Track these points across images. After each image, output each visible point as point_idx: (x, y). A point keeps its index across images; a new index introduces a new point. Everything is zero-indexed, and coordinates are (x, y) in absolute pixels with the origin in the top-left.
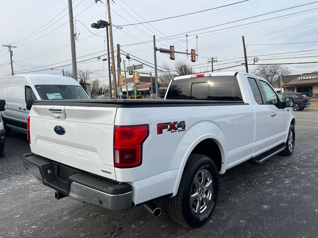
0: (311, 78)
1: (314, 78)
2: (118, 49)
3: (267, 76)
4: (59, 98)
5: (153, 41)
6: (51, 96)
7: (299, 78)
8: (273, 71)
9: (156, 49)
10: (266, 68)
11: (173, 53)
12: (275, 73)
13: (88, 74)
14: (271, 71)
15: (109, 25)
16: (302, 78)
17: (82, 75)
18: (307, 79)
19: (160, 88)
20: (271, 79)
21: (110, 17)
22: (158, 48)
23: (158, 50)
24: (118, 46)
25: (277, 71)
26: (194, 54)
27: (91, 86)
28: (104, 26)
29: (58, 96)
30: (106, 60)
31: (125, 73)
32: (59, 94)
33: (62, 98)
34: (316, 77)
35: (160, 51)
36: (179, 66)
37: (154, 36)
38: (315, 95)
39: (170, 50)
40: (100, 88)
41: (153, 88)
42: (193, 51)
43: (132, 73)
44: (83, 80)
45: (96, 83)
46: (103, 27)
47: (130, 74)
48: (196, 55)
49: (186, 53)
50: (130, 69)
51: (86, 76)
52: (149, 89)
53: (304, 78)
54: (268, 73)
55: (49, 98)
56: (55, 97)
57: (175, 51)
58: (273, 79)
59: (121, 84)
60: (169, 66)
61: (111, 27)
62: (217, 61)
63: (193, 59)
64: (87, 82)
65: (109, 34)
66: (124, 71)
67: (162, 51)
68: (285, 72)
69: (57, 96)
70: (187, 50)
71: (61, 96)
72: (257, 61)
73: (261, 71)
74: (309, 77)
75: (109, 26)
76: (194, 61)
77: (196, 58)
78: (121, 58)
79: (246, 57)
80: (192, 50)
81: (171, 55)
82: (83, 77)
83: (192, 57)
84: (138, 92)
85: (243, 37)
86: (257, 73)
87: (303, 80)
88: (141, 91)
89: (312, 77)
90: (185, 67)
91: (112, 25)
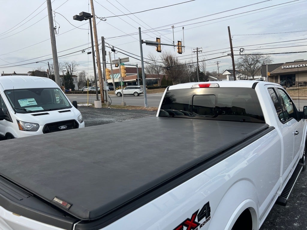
0: (294, 67)
1: (297, 66)
2: (102, 42)
3: (250, 65)
4: (34, 104)
5: (139, 33)
6: (23, 103)
7: (282, 67)
8: (255, 60)
9: (142, 42)
10: (249, 57)
11: (159, 45)
12: (257, 61)
13: (75, 66)
14: (253, 60)
15: (92, 16)
16: (285, 67)
17: (68, 67)
18: (290, 68)
19: (146, 79)
20: (253, 67)
21: (93, 9)
22: (144, 41)
23: (144, 42)
24: (103, 39)
25: (259, 59)
26: (180, 46)
27: (78, 77)
28: (87, 18)
29: (33, 102)
30: (90, 53)
31: (111, 65)
32: (33, 99)
33: (37, 104)
34: (299, 66)
35: (146, 44)
36: (165, 58)
37: (140, 28)
38: (298, 84)
39: (157, 43)
40: (86, 79)
41: (140, 80)
42: (180, 43)
43: (118, 66)
44: (70, 72)
45: (82, 74)
46: (86, 20)
47: (116, 67)
48: (183, 47)
49: (173, 44)
50: (116, 62)
51: (73, 69)
52: (135, 80)
53: (287, 67)
54: (250, 61)
55: (21, 105)
56: (28, 103)
57: (161, 43)
58: (255, 68)
59: (107, 78)
60: (154, 57)
61: (94, 19)
62: (201, 51)
63: (180, 51)
64: (74, 74)
65: (93, 26)
66: (110, 63)
67: (148, 43)
68: (267, 61)
69: (31, 103)
70: (174, 42)
71: (35, 102)
72: (243, 51)
73: (244, 60)
74: (292, 66)
75: (92, 18)
76: (181, 53)
77: (183, 50)
78: (106, 51)
79: (232, 48)
80: (178, 41)
81: (157, 47)
82: (70, 70)
83: (179, 49)
84: (125, 83)
85: (229, 27)
86: (240, 62)
87: (286, 68)
88: (128, 82)
89: (295, 65)
90: (171, 58)
91: (96, 16)
